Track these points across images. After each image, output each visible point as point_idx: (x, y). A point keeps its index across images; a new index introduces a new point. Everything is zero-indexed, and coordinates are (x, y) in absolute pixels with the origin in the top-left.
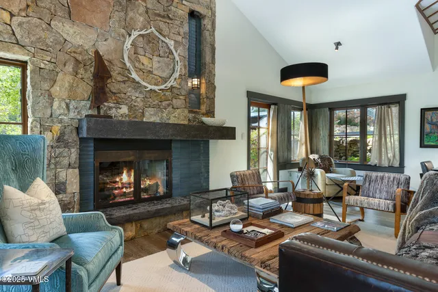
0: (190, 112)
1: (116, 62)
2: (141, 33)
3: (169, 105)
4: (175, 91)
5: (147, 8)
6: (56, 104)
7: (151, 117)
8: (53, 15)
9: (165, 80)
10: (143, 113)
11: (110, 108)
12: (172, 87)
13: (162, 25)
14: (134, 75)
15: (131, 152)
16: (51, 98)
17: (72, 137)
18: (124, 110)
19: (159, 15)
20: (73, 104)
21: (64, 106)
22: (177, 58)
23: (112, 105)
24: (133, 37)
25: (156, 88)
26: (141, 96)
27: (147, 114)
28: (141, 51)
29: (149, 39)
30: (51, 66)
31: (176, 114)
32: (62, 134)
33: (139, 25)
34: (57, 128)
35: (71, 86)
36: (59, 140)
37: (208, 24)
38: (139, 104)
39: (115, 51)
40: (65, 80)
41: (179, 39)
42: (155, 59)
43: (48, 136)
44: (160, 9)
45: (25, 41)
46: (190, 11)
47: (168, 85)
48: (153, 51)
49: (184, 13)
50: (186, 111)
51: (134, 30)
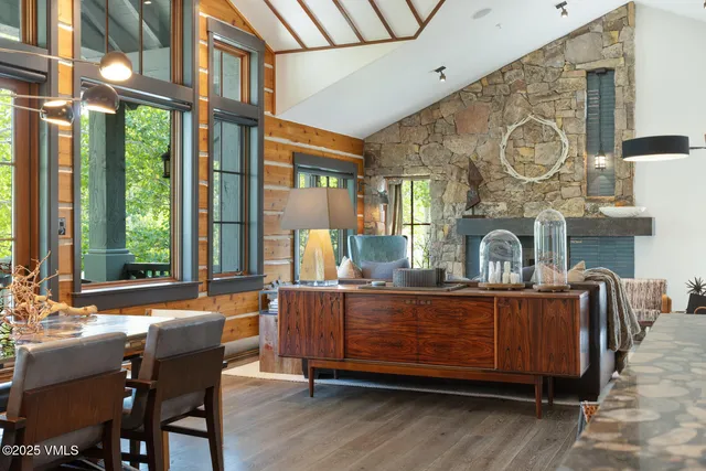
0: (587, 200)
1: (494, 162)
2: (520, 124)
3: (555, 196)
4: (564, 178)
5: (527, 94)
6: (445, 208)
7: (532, 211)
8: (444, 136)
9: (548, 168)
10: (522, 208)
11: (488, 207)
12: (558, 175)
13: (548, 109)
14: (511, 171)
16: (442, 203)
17: (455, 236)
18: (503, 206)
19: (543, 96)
20: (458, 207)
21: (451, 208)
22: (564, 140)
23: (490, 203)
24: (509, 132)
25: (536, 180)
26: (521, 190)
27: (527, 209)
28: (521, 143)
29: (530, 127)
30: (441, 178)
31: (566, 206)
32: (450, 231)
33: (518, 116)
34: (447, 227)
35: (456, 192)
36: (448, 237)
37: (619, 78)
38: (519, 198)
39: (492, 151)
40: (452, 187)
41: (570, 114)
42: (538, 146)
43: (441, 234)
44: (544, 88)
45: (427, 162)
46: (588, 72)
47: (551, 173)
48: (535, 138)
49: (576, 79)
50: (582, 201)
51: (511, 124)
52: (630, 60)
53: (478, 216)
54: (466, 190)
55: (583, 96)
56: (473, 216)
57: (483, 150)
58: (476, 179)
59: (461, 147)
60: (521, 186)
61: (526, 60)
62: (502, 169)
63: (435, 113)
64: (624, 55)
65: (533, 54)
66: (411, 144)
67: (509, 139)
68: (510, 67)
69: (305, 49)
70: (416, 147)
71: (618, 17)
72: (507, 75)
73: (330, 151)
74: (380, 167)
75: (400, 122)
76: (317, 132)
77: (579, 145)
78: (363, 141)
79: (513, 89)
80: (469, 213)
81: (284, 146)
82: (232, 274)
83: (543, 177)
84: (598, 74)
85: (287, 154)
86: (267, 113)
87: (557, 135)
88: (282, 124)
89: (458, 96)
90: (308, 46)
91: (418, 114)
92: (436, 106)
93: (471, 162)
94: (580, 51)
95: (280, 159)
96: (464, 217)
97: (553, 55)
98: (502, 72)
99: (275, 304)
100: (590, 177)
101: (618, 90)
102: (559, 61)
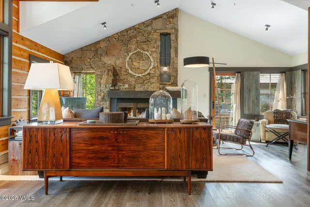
0: (160, 84)
1: (123, 67)
2: (134, 52)
3: (148, 82)
4: (152, 75)
5: (137, 41)
6: (102, 86)
7: (139, 88)
8: (101, 55)
10: (135, 87)
11: (121, 86)
12: (149, 74)
13: (145, 46)
14: (130, 72)
15: (132, 104)
16: (100, 84)
17: (106, 98)
18: (127, 86)
19: (143, 42)
20: (107, 86)
21: (104, 86)
22: (152, 60)
23: (121, 84)
24: (130, 55)
25: (140, 75)
26: (134, 79)
27: (137, 87)
28: (134, 60)
29: (138, 54)
30: (100, 73)
31: (152, 86)
32: (104, 96)
33: (133, 49)
34: (102, 94)
35: (107, 79)
36: (103, 98)
37: (173, 37)
38: (133, 83)
39: (123, 62)
40: (105, 77)
41: (154, 50)
42: (141, 62)
43: (100, 97)
44: (143, 39)
45: (94, 67)
46: (161, 34)
47: (147, 73)
48: (140, 59)
49: (156, 36)
50: (158, 84)
51: (130, 52)
52: (177, 30)
53: (116, 90)
54: (111, 79)
55: (159, 43)
56: (115, 90)
57: (118, 62)
58: (116, 75)
59: (109, 61)
60: (134, 78)
61: (136, 27)
62: (126, 70)
63: (98, 45)
64: (175, 28)
65: (139, 24)
66: (86, 58)
67: (129, 58)
68: (130, 29)
70: (89, 60)
71: (173, 13)
72: (129, 32)
73: (48, 57)
74: (72, 67)
75: (82, 48)
76: (43, 47)
77: (157, 62)
78: (63, 56)
79: (131, 38)
80: (113, 88)
81: (25, 51)
83: (144, 74)
84: (164, 35)
85: (26, 55)
86: (14, 31)
87: (149, 57)
88: (23, 38)
89: (108, 39)
91: (90, 45)
92: (98, 42)
93: (114, 68)
94: (158, 25)
95: (22, 56)
96: (111, 90)
97: (148, 26)
98: (127, 30)
99: (20, 134)
100: (161, 75)
101: (172, 42)
102: (150, 28)
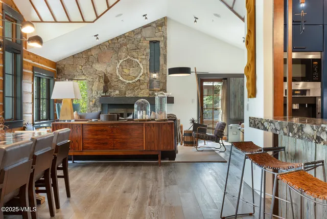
0: (150, 90)
1: (114, 74)
2: (124, 60)
3: (138, 88)
4: (141, 82)
5: (127, 48)
6: (93, 92)
7: (129, 94)
8: (93, 63)
9: (136, 77)
10: (125, 93)
11: (111, 92)
12: (139, 80)
13: (134, 54)
14: (121, 78)
15: (123, 109)
16: (92, 90)
17: (98, 104)
18: (117, 92)
19: (133, 49)
20: (99, 92)
21: (96, 93)
22: (142, 67)
24: (120, 63)
25: (130, 82)
26: (125, 86)
27: (127, 93)
28: (124, 67)
29: (128, 61)
30: (91, 80)
31: (142, 92)
32: (95, 102)
33: (124, 56)
34: (94, 100)
35: (98, 85)
36: (95, 104)
37: (162, 45)
38: (124, 89)
39: (113, 70)
40: (96, 84)
41: (144, 57)
42: (131, 69)
43: (91, 104)
44: (133, 46)
45: (85, 74)
46: (150, 41)
47: (136, 79)
48: (130, 66)
49: (146, 44)
50: (148, 90)
51: (121, 59)
52: (165, 38)
53: (107, 96)
54: (102, 85)
55: (148, 50)
56: (106, 96)
57: (109, 70)
58: (107, 82)
59: (100, 68)
60: (125, 84)
61: (126, 35)
62: (117, 77)
63: (89, 53)
64: (163, 36)
65: (130, 33)
66: (78, 65)
67: (120, 65)
68: (120, 37)
69: (42, 21)
70: (80, 67)
71: (161, 22)
72: (119, 40)
73: (45, 67)
74: (64, 74)
75: (73, 56)
76: (41, 58)
77: (147, 69)
78: (56, 63)
79: (121, 46)
80: (104, 94)
82: (10, 120)
83: (134, 81)
84: (154, 42)
85: (31, 67)
86: (24, 48)
87: (139, 64)
88: (29, 53)
89: (99, 46)
90: (44, 20)
91: (81, 53)
92: (90, 50)
93: (105, 75)
94: (147, 33)
95: (28, 69)
96: (102, 96)
97: (137, 34)
98: (117, 38)
100: (151, 81)
101: (161, 49)
102: (139, 36)
